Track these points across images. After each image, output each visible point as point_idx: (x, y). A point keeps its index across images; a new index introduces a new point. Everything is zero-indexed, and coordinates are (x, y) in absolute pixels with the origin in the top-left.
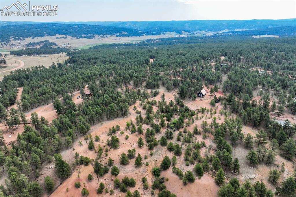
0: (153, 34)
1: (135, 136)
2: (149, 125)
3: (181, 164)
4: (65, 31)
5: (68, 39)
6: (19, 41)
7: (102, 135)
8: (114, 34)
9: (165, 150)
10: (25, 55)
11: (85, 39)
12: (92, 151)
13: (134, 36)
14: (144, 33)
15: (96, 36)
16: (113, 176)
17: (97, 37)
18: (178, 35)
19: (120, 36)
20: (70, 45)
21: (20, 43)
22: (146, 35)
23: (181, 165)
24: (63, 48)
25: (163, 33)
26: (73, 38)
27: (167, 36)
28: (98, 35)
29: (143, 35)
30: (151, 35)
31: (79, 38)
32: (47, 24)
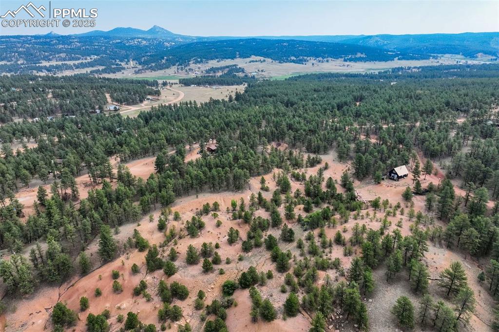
0: (412, 58)
1: (235, 224)
2: (269, 213)
3: (275, 286)
4: (267, 51)
5: (266, 63)
6: (199, 65)
7: (189, 213)
8: (341, 57)
9: (267, 258)
10: (193, 85)
11: (292, 63)
12: (161, 232)
13: (376, 61)
14: (397, 55)
15: (310, 59)
16: (165, 275)
17: (312, 60)
18: (464, 61)
19: (351, 60)
20: (263, 73)
21: (199, 68)
22: (399, 59)
23: (274, 289)
24: (252, 77)
25: (434, 57)
26: (274, 62)
27: (441, 62)
28: (314, 58)
29: (393, 60)
30: (408, 59)
31: (282, 63)
32: (246, 40)
